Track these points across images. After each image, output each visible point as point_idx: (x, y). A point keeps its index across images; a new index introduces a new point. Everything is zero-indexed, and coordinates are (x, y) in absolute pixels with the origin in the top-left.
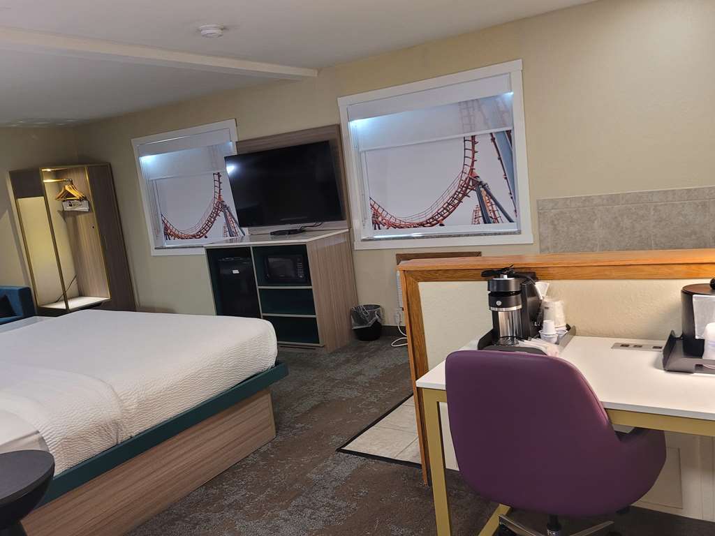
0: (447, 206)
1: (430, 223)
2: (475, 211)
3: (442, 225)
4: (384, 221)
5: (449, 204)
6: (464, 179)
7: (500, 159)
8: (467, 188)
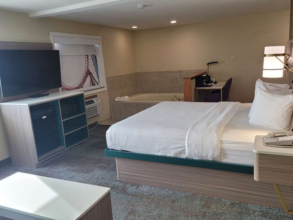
0: (83, 81)
1: (79, 87)
2: (90, 82)
3: (82, 88)
4: (64, 88)
5: (83, 80)
6: (86, 71)
7: (94, 65)
8: (87, 74)
